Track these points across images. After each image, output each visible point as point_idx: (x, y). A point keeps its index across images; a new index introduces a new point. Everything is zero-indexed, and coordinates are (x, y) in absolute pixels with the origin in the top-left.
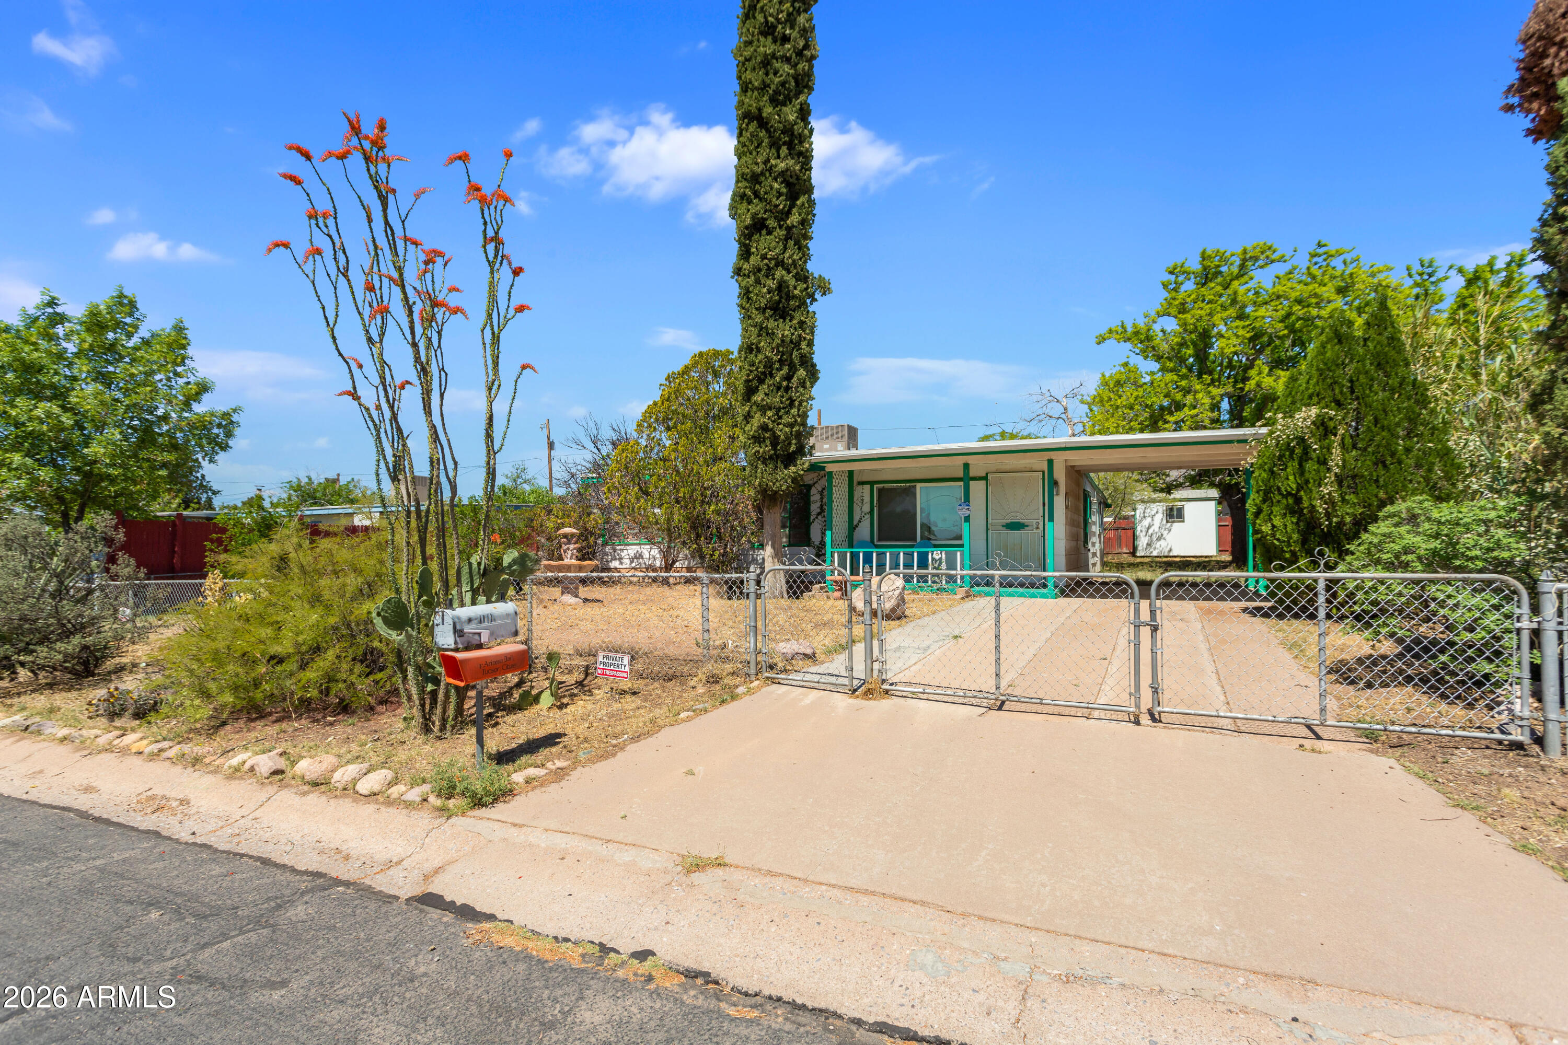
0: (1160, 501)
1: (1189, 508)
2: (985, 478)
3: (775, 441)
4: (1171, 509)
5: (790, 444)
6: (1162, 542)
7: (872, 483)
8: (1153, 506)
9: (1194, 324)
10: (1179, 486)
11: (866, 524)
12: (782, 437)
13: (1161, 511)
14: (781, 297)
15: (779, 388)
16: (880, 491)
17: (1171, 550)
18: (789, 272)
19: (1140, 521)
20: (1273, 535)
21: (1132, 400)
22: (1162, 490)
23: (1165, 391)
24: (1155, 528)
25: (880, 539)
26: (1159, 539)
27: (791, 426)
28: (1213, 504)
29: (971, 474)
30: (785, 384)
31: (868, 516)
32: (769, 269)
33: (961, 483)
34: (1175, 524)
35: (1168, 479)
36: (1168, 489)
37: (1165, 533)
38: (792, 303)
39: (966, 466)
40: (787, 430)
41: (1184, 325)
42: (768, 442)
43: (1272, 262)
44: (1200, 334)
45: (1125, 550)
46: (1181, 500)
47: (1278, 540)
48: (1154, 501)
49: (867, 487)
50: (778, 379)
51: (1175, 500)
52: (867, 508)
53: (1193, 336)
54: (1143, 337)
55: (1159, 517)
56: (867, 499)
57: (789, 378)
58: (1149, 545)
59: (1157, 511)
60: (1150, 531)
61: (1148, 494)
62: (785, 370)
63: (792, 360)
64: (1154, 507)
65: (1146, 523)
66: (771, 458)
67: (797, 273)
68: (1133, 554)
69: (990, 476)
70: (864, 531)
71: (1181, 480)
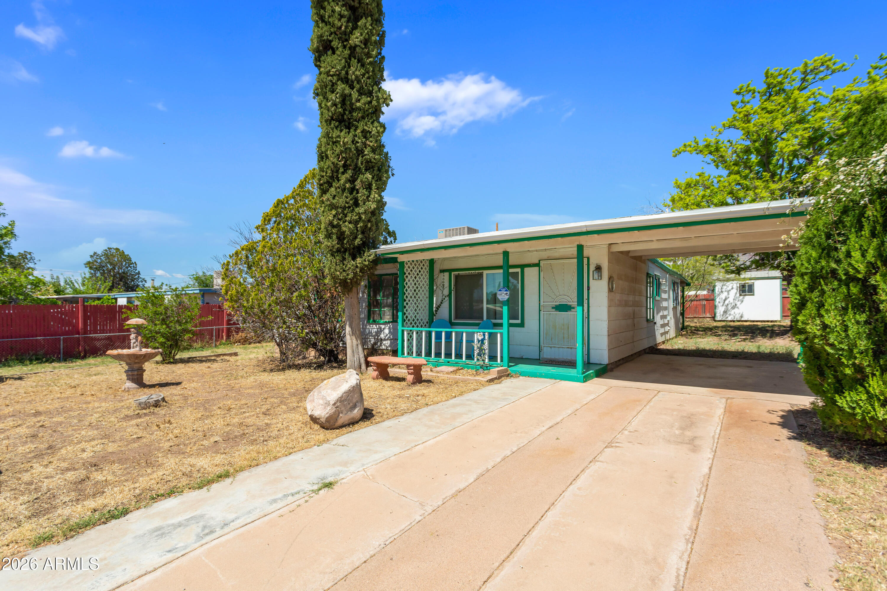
0: (733, 280)
1: (758, 284)
2: (537, 265)
3: (341, 237)
4: (743, 286)
5: (356, 238)
6: (736, 310)
7: (450, 271)
8: (728, 284)
9: (757, 132)
10: (747, 268)
11: (446, 304)
12: (347, 233)
13: (735, 286)
14: (345, 110)
15: (344, 190)
16: (457, 277)
17: (742, 317)
18: (352, 87)
19: (719, 295)
20: (824, 338)
21: (699, 199)
22: (732, 272)
23: (728, 190)
24: (731, 299)
25: (456, 318)
26: (733, 308)
27: (356, 223)
28: (778, 282)
29: (511, 262)
30: (348, 185)
31: (447, 298)
32: (333, 84)
33: (501, 271)
34: (747, 297)
35: (738, 263)
36: (738, 271)
37: (738, 303)
38: (355, 114)
39: (506, 254)
40: (351, 226)
41: (748, 134)
42: (334, 237)
43: (833, 72)
44: (763, 142)
45: (708, 315)
46: (750, 279)
47: (832, 345)
48: (728, 280)
49: (447, 274)
50: (342, 182)
51: (744, 279)
52: (446, 292)
53: (757, 144)
54: (713, 149)
55: (734, 291)
56: (447, 284)
57: (352, 180)
58: (725, 312)
59: (733, 286)
60: (727, 302)
61: (722, 275)
62: (349, 173)
63: (356, 165)
64: (730, 285)
65: (723, 296)
66: (338, 251)
67: (362, 88)
68: (713, 318)
69: (542, 263)
70: (444, 312)
71: (748, 263)
